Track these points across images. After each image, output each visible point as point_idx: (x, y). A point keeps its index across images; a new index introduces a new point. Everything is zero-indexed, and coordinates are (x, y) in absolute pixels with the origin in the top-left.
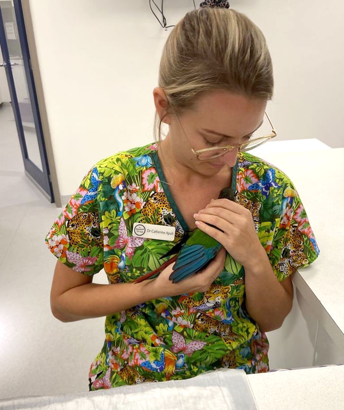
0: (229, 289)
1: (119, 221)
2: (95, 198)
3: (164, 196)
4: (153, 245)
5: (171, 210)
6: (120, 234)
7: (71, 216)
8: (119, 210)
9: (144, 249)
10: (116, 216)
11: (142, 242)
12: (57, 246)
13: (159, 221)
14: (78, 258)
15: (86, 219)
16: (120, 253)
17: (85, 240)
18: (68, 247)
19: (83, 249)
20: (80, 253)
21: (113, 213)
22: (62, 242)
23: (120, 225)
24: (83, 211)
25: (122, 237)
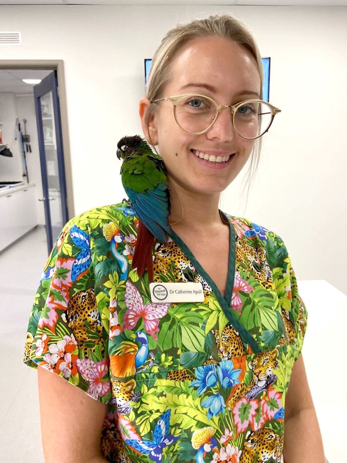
0: (277, 352)
1: (124, 286)
2: (89, 266)
3: (176, 246)
4: (181, 312)
5: (189, 262)
6: (128, 305)
7: (65, 305)
8: (121, 271)
9: (172, 319)
10: (119, 281)
11: (166, 310)
12: (62, 359)
13: (179, 278)
14: (88, 366)
15: (87, 301)
16: (134, 336)
17: (93, 333)
18: (77, 354)
19: (93, 349)
20: (90, 357)
21: (116, 276)
22: (68, 348)
23: (126, 293)
24: (79, 291)
25: (132, 310)
